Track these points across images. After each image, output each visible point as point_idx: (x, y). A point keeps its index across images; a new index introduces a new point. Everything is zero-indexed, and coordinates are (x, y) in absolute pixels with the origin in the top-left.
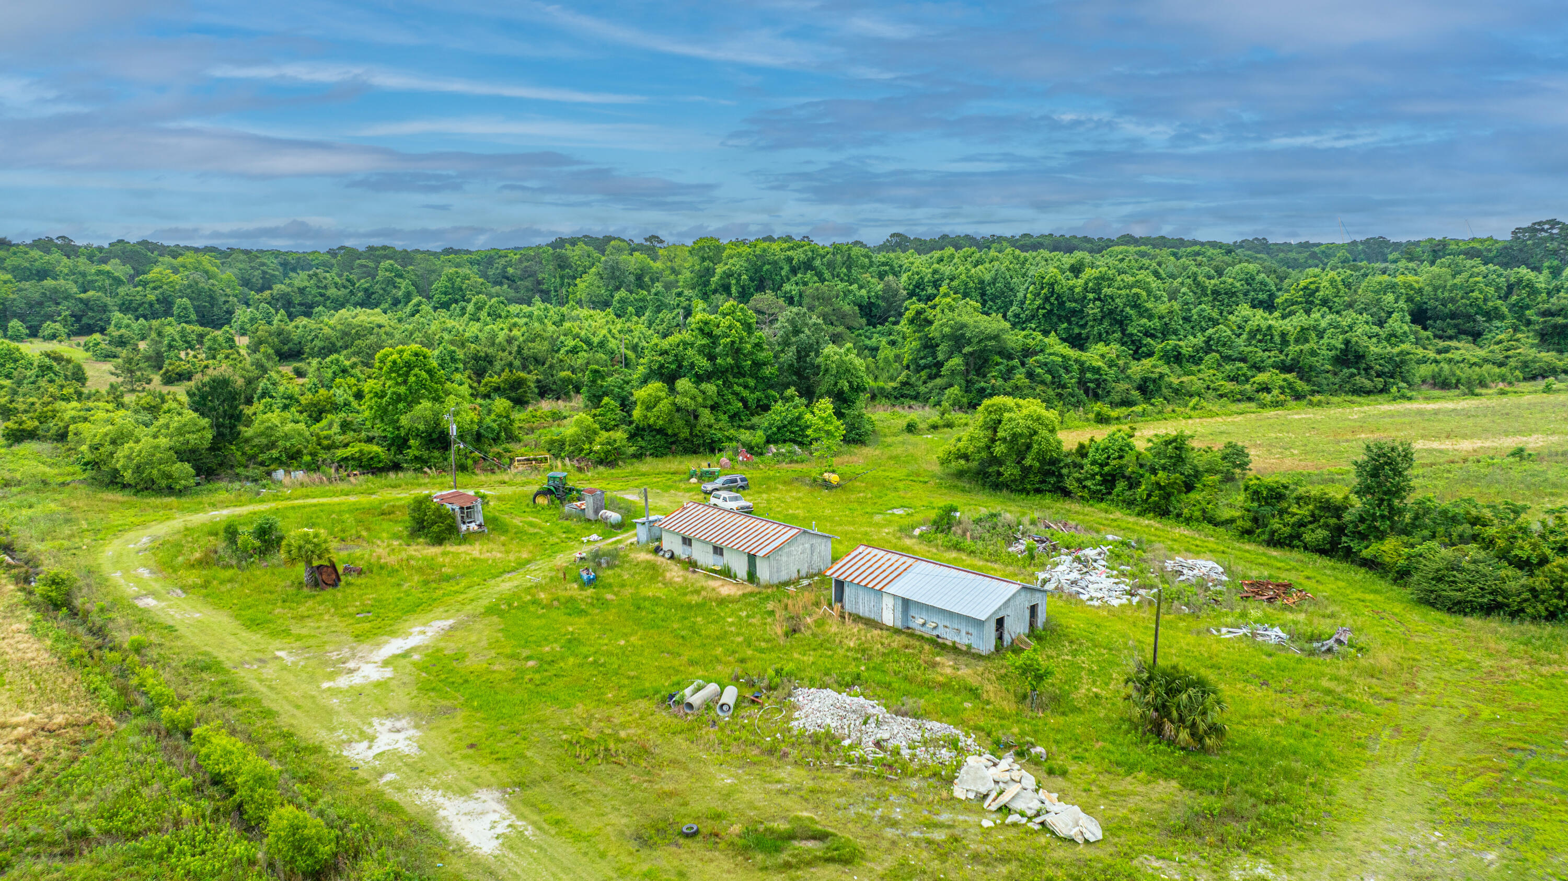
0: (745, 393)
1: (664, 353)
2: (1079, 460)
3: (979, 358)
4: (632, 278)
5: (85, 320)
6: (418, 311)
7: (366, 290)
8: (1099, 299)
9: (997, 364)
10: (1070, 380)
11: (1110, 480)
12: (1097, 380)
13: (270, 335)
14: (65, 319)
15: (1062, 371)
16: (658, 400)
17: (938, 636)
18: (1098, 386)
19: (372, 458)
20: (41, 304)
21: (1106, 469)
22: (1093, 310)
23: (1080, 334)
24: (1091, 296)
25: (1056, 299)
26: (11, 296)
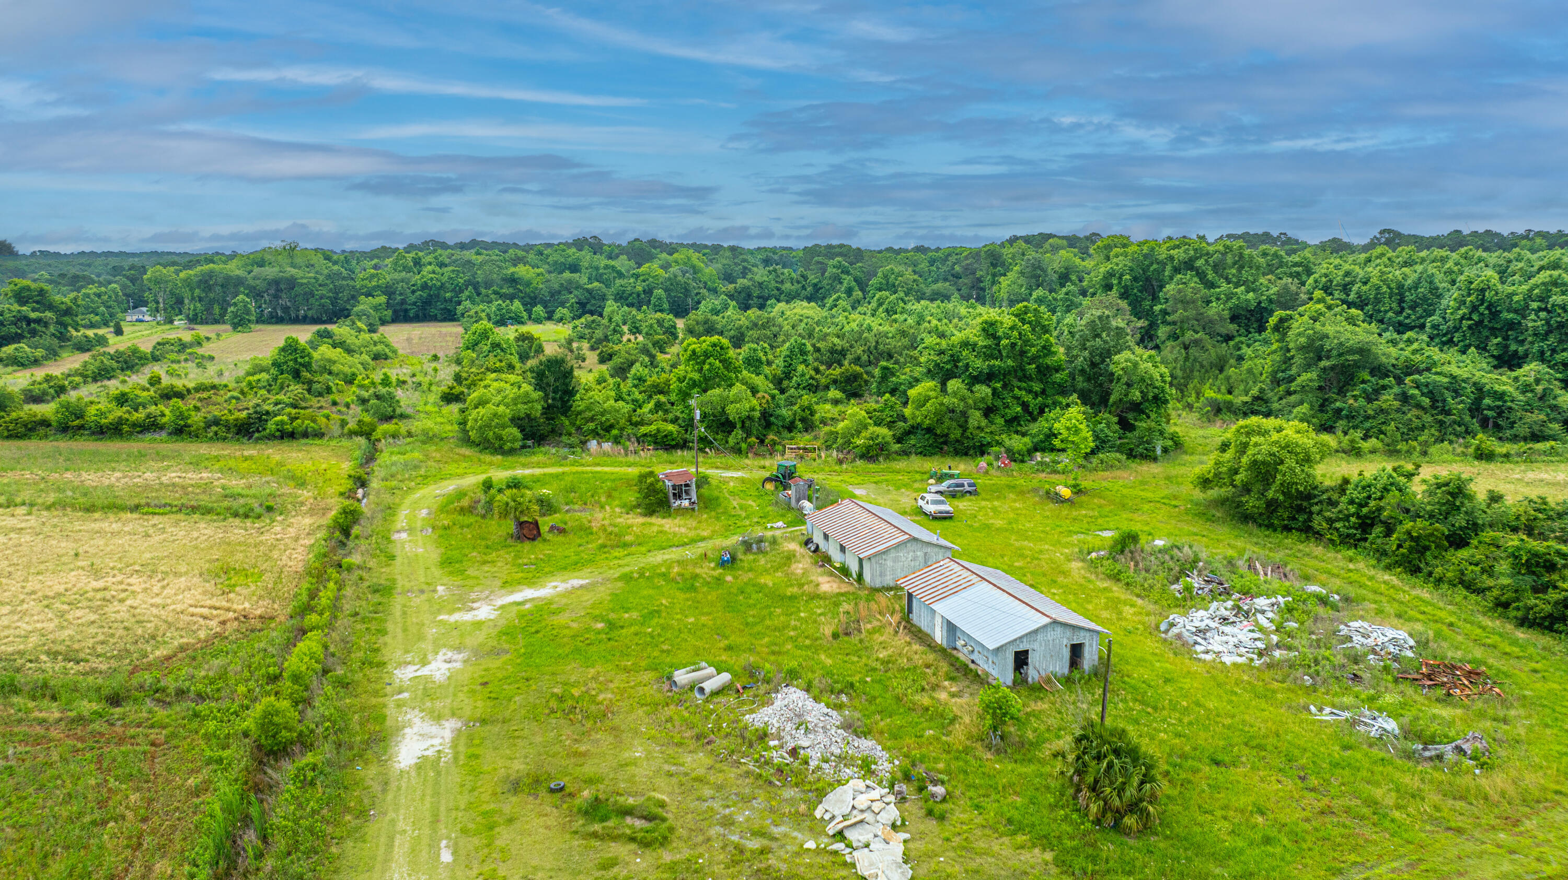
0: (1028, 398)
1: (942, 352)
2: (1335, 497)
3: (1343, 373)
4: (1055, 277)
5: (588, 307)
6: (836, 306)
7: (815, 285)
8: (1546, 309)
9: (1363, 382)
10: (1457, 406)
11: (1366, 524)
12: (1498, 407)
13: (698, 323)
14: (572, 306)
15: (1448, 396)
16: (928, 399)
17: (973, 662)
18: (1500, 414)
19: (666, 436)
20: (559, 292)
21: (1365, 510)
22: (1533, 322)
23: (1516, 351)
24: (1535, 305)
25: (1488, 308)
26: (541, 286)
